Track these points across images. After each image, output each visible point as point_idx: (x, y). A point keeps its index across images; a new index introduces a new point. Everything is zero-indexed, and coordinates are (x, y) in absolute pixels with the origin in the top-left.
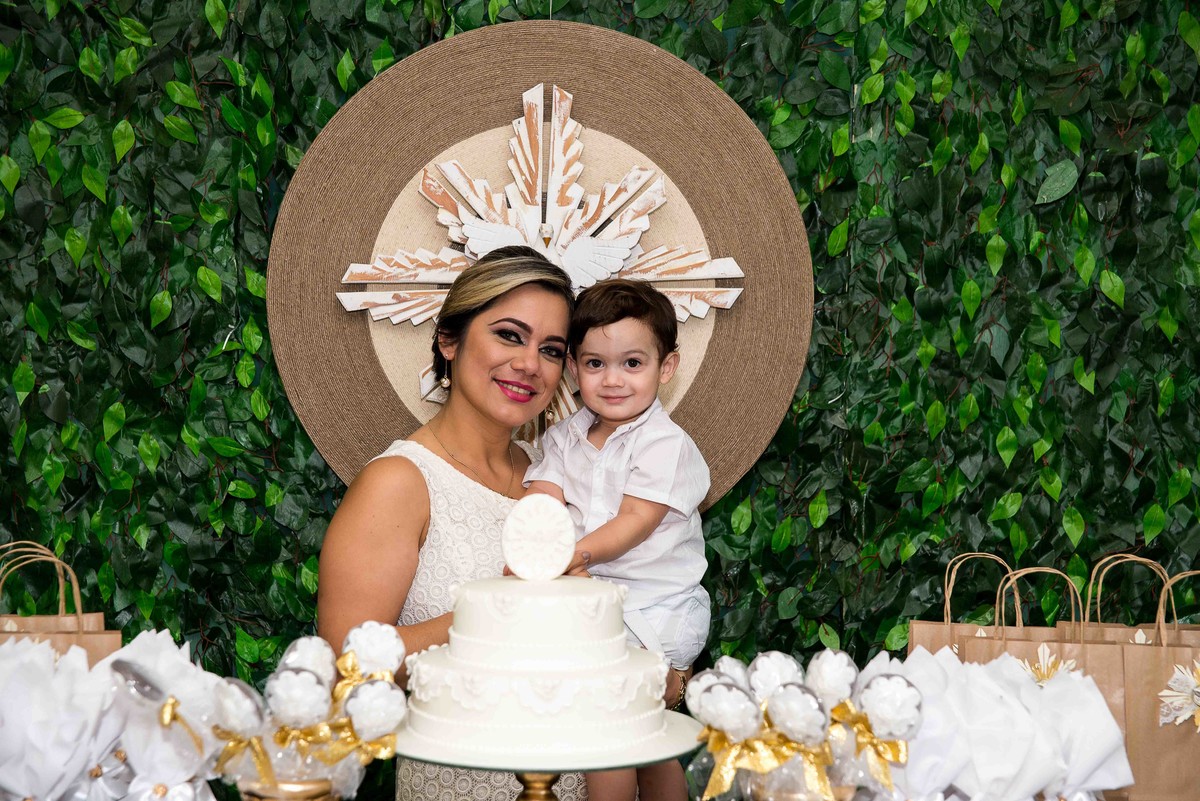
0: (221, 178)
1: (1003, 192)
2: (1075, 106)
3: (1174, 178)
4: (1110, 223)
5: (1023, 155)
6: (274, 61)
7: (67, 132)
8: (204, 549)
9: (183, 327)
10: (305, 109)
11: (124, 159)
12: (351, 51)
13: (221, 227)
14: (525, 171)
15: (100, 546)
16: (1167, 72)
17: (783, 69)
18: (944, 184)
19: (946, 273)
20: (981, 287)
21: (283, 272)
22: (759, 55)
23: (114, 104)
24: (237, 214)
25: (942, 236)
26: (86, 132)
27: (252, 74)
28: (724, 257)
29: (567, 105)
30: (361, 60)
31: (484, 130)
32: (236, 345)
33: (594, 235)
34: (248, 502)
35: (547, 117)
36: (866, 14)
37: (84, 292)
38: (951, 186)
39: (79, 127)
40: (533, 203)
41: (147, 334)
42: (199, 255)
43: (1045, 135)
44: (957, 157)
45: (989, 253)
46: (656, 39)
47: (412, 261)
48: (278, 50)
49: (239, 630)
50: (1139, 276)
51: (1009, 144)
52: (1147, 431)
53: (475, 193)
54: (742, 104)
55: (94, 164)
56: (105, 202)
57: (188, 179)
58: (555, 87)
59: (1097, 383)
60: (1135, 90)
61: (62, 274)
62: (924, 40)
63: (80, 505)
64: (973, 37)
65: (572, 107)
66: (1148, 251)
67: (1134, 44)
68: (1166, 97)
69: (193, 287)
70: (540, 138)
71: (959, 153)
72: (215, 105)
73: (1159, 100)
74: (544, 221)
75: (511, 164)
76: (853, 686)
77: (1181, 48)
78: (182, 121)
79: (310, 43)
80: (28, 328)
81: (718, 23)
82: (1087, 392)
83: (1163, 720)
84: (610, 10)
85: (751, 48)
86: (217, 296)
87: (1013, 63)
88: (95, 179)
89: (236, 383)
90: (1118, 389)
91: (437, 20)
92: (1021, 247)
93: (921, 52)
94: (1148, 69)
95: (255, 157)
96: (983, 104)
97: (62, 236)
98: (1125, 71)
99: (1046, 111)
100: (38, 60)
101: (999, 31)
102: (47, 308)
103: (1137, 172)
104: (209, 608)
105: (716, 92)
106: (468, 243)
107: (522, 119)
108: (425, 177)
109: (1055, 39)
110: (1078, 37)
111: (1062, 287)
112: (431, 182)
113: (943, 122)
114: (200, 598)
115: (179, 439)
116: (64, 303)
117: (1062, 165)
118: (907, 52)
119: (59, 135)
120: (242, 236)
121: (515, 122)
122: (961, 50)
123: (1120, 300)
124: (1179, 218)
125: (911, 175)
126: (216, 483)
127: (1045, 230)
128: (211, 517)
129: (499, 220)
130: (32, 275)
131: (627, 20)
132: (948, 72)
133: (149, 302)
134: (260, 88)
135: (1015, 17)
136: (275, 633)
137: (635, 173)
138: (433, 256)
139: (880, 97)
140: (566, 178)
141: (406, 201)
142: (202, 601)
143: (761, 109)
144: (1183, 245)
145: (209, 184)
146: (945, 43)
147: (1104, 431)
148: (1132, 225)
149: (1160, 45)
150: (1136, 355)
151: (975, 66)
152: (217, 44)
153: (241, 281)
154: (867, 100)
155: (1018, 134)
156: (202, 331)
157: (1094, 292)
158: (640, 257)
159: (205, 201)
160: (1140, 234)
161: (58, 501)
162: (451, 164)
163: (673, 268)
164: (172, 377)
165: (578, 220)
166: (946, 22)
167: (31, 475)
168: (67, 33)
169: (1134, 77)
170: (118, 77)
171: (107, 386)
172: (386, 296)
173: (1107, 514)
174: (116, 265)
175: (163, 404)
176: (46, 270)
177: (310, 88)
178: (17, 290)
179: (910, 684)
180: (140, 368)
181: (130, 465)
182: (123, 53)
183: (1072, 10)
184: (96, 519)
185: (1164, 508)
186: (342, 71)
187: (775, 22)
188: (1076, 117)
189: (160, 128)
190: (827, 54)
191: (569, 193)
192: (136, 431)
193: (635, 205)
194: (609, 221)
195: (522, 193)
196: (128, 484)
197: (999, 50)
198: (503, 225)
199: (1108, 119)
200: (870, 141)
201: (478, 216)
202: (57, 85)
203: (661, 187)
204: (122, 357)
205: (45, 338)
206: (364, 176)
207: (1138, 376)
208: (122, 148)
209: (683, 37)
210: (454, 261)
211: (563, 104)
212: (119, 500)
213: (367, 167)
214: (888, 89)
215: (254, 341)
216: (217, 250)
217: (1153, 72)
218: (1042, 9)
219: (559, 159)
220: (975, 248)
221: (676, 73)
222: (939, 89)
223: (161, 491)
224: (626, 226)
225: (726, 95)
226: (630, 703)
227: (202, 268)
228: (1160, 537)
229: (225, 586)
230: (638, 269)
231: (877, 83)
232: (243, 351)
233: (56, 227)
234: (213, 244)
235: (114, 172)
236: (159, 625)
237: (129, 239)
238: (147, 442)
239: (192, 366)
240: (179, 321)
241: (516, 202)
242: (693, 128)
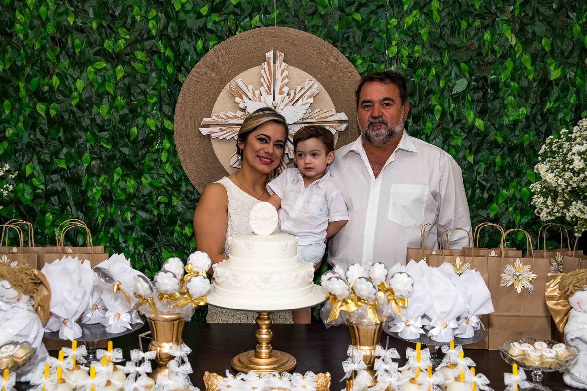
0: (155, 86)
1: (440, 90)
2: (466, 58)
3: (501, 85)
4: (478, 101)
5: (447, 76)
6: (174, 43)
7: (100, 70)
8: (150, 220)
9: (141, 140)
10: (185, 60)
11: (120, 79)
12: (202, 39)
13: (155, 103)
14: (267, 82)
15: (114, 219)
16: (499, 46)
17: (360, 44)
18: (419, 87)
19: (420, 119)
20: (433, 124)
22: (351, 40)
23: (117, 60)
24: (161, 100)
25: (418, 106)
26: (107, 70)
27: (166, 48)
28: (341, 112)
29: (282, 58)
30: (205, 42)
31: (251, 68)
32: (161, 147)
33: (293, 105)
34: (166, 203)
35: (275, 62)
36: (390, 24)
37: (107, 128)
38: (421, 87)
39: (105, 68)
40: (270, 94)
41: (129, 143)
42: (147, 114)
43: (455, 69)
44: (424, 77)
45: (435, 112)
46: (314, 33)
47: (226, 116)
48: (175, 39)
49: (163, 249)
50: (489, 120)
51: (442, 72)
52: (491, 176)
53: (249, 91)
54: (346, 56)
55: (110, 82)
56: (114, 95)
57: (143, 86)
58: (277, 51)
59: (474, 159)
60: (487, 53)
61: (98, 121)
62: (411, 34)
63: (107, 204)
64: (429, 33)
65: (284, 59)
66: (492, 111)
67: (487, 36)
68: (499, 55)
69: (145, 126)
70: (272, 70)
71: (424, 75)
72: (153, 60)
73: (496, 56)
74: (274, 100)
75: (262, 79)
76: (387, 276)
77: (504, 38)
78: (141, 65)
79: (186, 36)
80: (87, 141)
81: (336, 28)
82: (470, 163)
83: (502, 285)
84: (296, 23)
85: (348, 37)
86: (153, 129)
87: (443, 42)
88: (110, 87)
89: (161, 160)
90: (481, 161)
91: (233, 27)
92: (447, 110)
93: (410, 39)
94: (492, 45)
95: (167, 78)
96: (433, 57)
97: (99, 108)
98: (484, 46)
99: (456, 60)
100: (90, 44)
101: (439, 31)
102: (93, 134)
103: (489, 83)
104: (152, 241)
105: (337, 52)
106: (246, 109)
107: (266, 63)
108: (230, 85)
109: (459, 34)
110: (467, 33)
111: (462, 124)
112: (233, 87)
113: (419, 64)
115: (141, 181)
116: (100, 131)
117: (462, 80)
118: (405, 38)
119: (97, 71)
120: (163, 107)
121: (263, 64)
122: (425, 38)
123: (482, 129)
124: (503, 99)
126: (154, 197)
127: (455, 104)
128: (153, 209)
129: (258, 100)
130: (88, 122)
131: (303, 27)
132: (420, 46)
133: (129, 131)
134: (169, 53)
135: (444, 26)
136: (176, 251)
137: (308, 82)
138: (234, 114)
139: (396, 55)
140: (282, 84)
141: (224, 95)
142: (150, 239)
143: (353, 58)
144: (505, 109)
145: (151, 88)
146: (419, 35)
147: (476, 177)
148: (486, 102)
149: (496, 36)
150: (488, 149)
151: (430, 44)
152: (153, 37)
153: (162, 123)
154: (391, 56)
155: (445, 68)
156: (148, 142)
157: (473, 126)
158: (310, 113)
159: (149, 94)
160: (489, 105)
161: (99, 203)
162: (239, 80)
163: (322, 117)
164: (138, 158)
165: (286, 100)
166: (419, 27)
167: (89, 194)
168: (100, 34)
169: (487, 48)
170: (118, 50)
171: (115, 162)
172: (217, 129)
173: (477, 207)
174: (118, 118)
175: (135, 168)
176: (93, 120)
177: (187, 53)
178: (83, 127)
179: (409, 276)
180: (127, 155)
181: (124, 190)
182: (120, 41)
183: (465, 23)
184: (112, 209)
185: (497, 204)
186: (198, 46)
187: (357, 27)
188: (466, 62)
189: (133, 68)
190: (376, 40)
191: (283, 90)
192: (126, 178)
193: (307, 94)
194: (298, 100)
195: (266, 90)
196: (123, 197)
197: (438, 38)
198: (259, 102)
199: (478, 63)
201: (250, 99)
202: (96, 54)
203: (317, 87)
204: (120, 151)
205: (93, 144)
206: (208, 86)
207: (488, 157)
208: (120, 76)
209: (323, 33)
210: (241, 116)
211: (280, 57)
212: (120, 203)
213: (209, 82)
214: (398, 52)
215: (167, 145)
216: (154, 112)
217: (494, 46)
218: (454, 23)
219: (279, 78)
220: (430, 110)
221: (322, 45)
222: (417, 52)
223: (135, 200)
224: (304, 102)
225: (340, 53)
226: (299, 283)
227: (148, 119)
228: (495, 215)
229: (158, 234)
230: (309, 117)
231: (394, 49)
232: (164, 149)
233: (96, 104)
234: (152, 110)
235: (117, 84)
236: (135, 248)
237: (122, 108)
238: (130, 182)
239: (145, 155)
240: (140, 138)
241: (264, 94)
242: (329, 65)
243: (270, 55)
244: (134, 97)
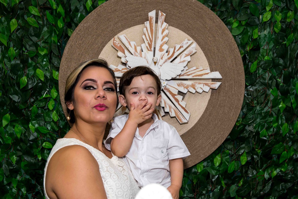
0: (46, 40)
6: (65, 1)
8: (35, 164)
9: (31, 89)
10: (75, 17)
11: (14, 31)
13: (45, 56)
14: (148, 39)
15: (0, 162)
17: (237, 9)
18: (290, 50)
19: (290, 80)
21: (65, 71)
22: (228, 4)
23: (12, 13)
24: (51, 52)
25: (289, 68)
26: (2, 23)
27: (58, 5)
28: (215, 71)
29: (163, 17)
30: (95, 1)
31: (135, 26)
32: (49, 96)
33: (171, 62)
34: (49, 149)
35: (157, 22)
38: (293, 51)
40: (151, 50)
41: (19, 91)
42: (38, 65)
53: (131, 46)
54: (223, 20)
55: (4, 33)
56: (6, 46)
57: (35, 39)
58: (160, 11)
62: (285, 1)
65: (165, 19)
69: (34, 76)
70: (154, 28)
71: (296, 40)
72: (45, 15)
74: (154, 56)
75: (144, 37)
78: (33, 19)
85: (226, 2)
86: (42, 79)
88: (4, 38)
89: (48, 109)
93: (284, 5)
95: (58, 33)
105: (214, 15)
106: (128, 63)
107: (148, 22)
108: (114, 40)
112: (116, 42)
113: (291, 29)
114: (33, 181)
115: (28, 126)
118: (279, 4)
120: (52, 59)
121: (145, 23)
125: (279, 46)
126: (40, 142)
128: (37, 153)
129: (139, 55)
132: (293, 11)
133: (19, 80)
134: (60, 9)
137: (186, 41)
138: (116, 68)
139: (270, 20)
140: (162, 42)
141: (107, 49)
142: (33, 182)
143: (229, 22)
145: (42, 41)
146: (292, 2)
153: (51, 74)
154: (265, 20)
156: (37, 91)
158: (187, 70)
159: (40, 47)
162: (123, 36)
163: (198, 74)
164: (26, 106)
165: (166, 57)
170: (13, 4)
171: (5, 108)
174: (9, 67)
175: (23, 115)
177: (77, 10)
180: (16, 102)
181: (11, 135)
186: (88, 4)
189: (26, 22)
190: (252, 5)
191: (163, 48)
192: (14, 124)
193: (185, 52)
194: (176, 58)
195: (147, 47)
196: (10, 142)
198: (140, 57)
200: (265, 34)
201: (132, 54)
203: (195, 46)
204: (11, 99)
206: (93, 40)
208: (13, 28)
210: (123, 69)
211: (162, 17)
212: (7, 147)
213: (95, 36)
214: (272, 17)
215: (55, 94)
216: (44, 63)
219: (160, 36)
221: (201, 9)
222: (289, 17)
223: (21, 144)
224: (182, 60)
225: (217, 17)
227: (38, 69)
230: (186, 74)
232: (51, 98)
234: (43, 61)
235: (10, 36)
236: (19, 190)
237: (14, 59)
238: (17, 128)
239: (33, 103)
240: (30, 87)
241: (145, 50)
242: (206, 28)
243: (152, 14)
244: (26, 49)
